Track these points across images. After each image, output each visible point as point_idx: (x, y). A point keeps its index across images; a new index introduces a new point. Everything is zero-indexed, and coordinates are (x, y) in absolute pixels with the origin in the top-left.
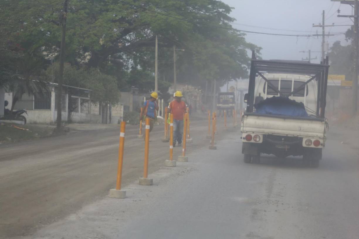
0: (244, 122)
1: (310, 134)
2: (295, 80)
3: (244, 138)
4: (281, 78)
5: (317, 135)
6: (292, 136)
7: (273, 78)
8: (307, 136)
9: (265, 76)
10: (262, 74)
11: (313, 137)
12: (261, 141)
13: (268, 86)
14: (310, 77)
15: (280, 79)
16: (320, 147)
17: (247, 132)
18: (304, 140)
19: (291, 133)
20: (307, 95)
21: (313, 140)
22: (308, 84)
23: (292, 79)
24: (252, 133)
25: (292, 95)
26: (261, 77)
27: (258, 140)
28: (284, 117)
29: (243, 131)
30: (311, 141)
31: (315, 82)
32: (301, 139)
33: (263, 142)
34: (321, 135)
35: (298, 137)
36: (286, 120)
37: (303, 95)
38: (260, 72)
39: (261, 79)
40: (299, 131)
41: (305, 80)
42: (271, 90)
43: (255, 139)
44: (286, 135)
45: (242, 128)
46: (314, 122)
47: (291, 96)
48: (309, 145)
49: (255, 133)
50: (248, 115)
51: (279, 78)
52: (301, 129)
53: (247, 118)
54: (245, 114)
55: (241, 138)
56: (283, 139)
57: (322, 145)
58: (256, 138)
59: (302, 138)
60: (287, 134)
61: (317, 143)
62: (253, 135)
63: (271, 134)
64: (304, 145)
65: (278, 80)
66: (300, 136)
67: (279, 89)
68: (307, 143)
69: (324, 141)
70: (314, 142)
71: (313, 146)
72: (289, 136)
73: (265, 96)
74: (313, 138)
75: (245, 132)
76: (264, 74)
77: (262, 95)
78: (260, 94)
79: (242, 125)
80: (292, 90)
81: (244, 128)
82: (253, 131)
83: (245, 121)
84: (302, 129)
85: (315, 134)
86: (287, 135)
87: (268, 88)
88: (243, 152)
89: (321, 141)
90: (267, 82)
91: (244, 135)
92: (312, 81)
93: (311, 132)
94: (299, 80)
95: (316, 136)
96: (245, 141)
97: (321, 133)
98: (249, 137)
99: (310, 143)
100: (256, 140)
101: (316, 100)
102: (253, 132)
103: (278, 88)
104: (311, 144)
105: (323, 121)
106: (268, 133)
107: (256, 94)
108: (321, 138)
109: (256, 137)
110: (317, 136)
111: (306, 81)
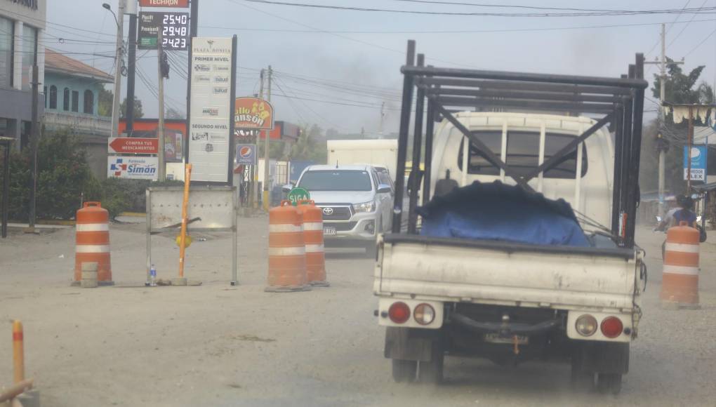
0: (382, 263)
1: (591, 298)
2: (549, 131)
3: (384, 315)
4: (509, 126)
5: (612, 303)
6: (535, 306)
7: (485, 124)
8: (580, 306)
9: (461, 120)
10: (454, 115)
11: (600, 308)
12: (438, 324)
13: (471, 148)
14: (591, 122)
15: (505, 130)
16: (622, 338)
17: (393, 294)
18: (572, 319)
19: (531, 296)
20: (584, 172)
21: (600, 318)
22: (587, 141)
23: (539, 128)
24: (409, 297)
25: (541, 174)
26: (450, 125)
27: (427, 318)
28: (510, 248)
29: (381, 291)
30: (592, 321)
31: (605, 137)
32: (563, 315)
33: (444, 325)
34: (625, 301)
35: (553, 310)
36: (514, 255)
37: (571, 174)
38: (447, 108)
39: (452, 129)
40: (555, 289)
41: (577, 131)
42: (480, 160)
43: (419, 316)
44: (514, 304)
45: (377, 283)
46: (601, 260)
47: (537, 176)
48: (586, 332)
49: (417, 297)
50: (394, 242)
51: (501, 126)
52: (560, 284)
53: (392, 251)
54: (386, 240)
55: (376, 313)
56: (505, 317)
57: (627, 332)
58: (422, 312)
59: (566, 312)
60: (518, 299)
61: (612, 326)
62: (412, 305)
63: (469, 299)
64: (572, 333)
65: (500, 132)
66: (560, 304)
67: (503, 158)
68: (582, 327)
69: (633, 321)
70: (604, 324)
71: (599, 336)
72: (523, 305)
73: (464, 179)
74: (601, 312)
75: (386, 296)
76: (458, 116)
77: (453, 176)
78: (448, 172)
79: (377, 272)
80: (541, 161)
81: (383, 284)
82: (413, 292)
83: (387, 262)
84: (565, 282)
85: (606, 299)
86: (519, 302)
87: (470, 156)
88: (387, 354)
89: (626, 321)
90: (468, 137)
91: (385, 305)
92: (599, 132)
93: (592, 292)
94: (562, 130)
95: (609, 305)
96: (388, 322)
97: (625, 295)
98: (399, 312)
99: (591, 328)
100: (421, 321)
101: (612, 188)
102: (413, 296)
103: (499, 155)
104: (595, 330)
105: (632, 257)
106: (460, 298)
107: (436, 173)
108: (624, 310)
109: (421, 309)
110: (612, 306)
111: (580, 133)
